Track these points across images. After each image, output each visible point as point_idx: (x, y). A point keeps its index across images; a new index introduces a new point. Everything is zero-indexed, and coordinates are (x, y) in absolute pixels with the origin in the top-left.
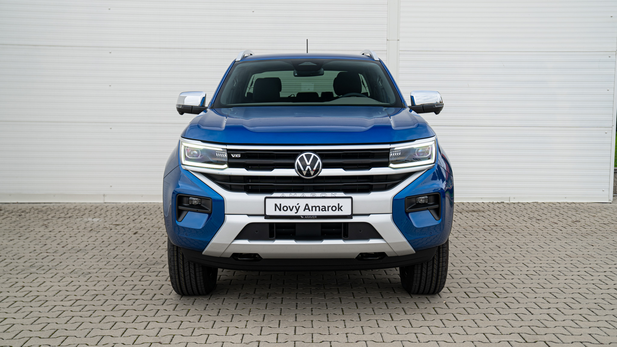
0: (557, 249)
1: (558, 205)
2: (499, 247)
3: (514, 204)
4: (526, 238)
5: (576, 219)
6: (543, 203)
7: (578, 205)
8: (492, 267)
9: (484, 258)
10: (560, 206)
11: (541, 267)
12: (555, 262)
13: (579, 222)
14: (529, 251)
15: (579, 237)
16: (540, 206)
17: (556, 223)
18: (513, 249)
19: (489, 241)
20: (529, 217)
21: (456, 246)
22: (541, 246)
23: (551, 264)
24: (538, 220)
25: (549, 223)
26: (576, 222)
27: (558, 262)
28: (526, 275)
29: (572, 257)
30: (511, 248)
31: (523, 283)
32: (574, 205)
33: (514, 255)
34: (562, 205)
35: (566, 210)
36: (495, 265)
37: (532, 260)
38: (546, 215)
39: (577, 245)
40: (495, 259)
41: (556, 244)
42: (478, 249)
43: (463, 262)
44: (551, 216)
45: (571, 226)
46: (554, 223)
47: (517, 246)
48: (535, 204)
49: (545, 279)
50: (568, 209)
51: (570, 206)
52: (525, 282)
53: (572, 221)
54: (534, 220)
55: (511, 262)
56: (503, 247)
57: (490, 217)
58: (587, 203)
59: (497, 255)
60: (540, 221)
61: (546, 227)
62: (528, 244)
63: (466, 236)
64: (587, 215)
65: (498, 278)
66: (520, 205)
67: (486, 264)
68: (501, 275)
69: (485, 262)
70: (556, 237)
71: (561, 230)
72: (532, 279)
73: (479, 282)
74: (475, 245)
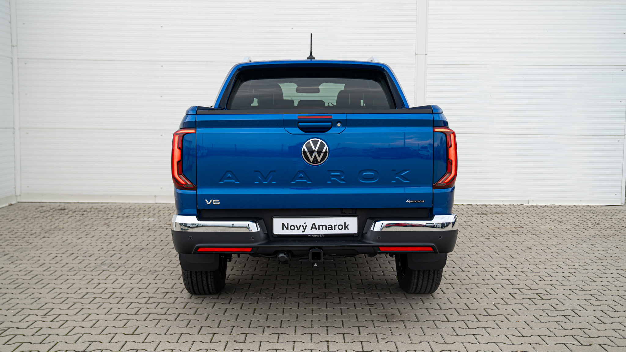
0: (585, 250)
1: (574, 207)
2: (530, 249)
3: (533, 206)
4: (553, 240)
5: (595, 221)
6: (560, 205)
7: (593, 208)
8: (528, 268)
9: (519, 260)
10: (576, 208)
11: (575, 269)
12: (587, 263)
13: (599, 224)
14: (559, 253)
15: (602, 239)
16: (558, 208)
17: (577, 225)
18: (544, 250)
19: (519, 243)
20: (550, 219)
21: (490, 247)
22: (569, 248)
23: (584, 266)
24: (560, 222)
25: (571, 225)
26: (595, 224)
27: (590, 264)
28: (563, 276)
29: (602, 259)
30: (541, 250)
31: (562, 285)
32: (589, 208)
33: (547, 257)
34: (578, 208)
35: (583, 212)
36: (531, 266)
37: (564, 262)
38: (565, 217)
39: (603, 247)
40: (529, 261)
41: (583, 246)
42: (511, 251)
43: (500, 263)
44: (570, 218)
45: (592, 229)
46: (575, 226)
47: (547, 247)
48: (553, 207)
49: (582, 281)
50: (585, 212)
51: (586, 209)
52: (564, 284)
53: (591, 223)
54: (556, 222)
55: (545, 263)
56: (534, 248)
57: (514, 219)
58: (601, 206)
59: (530, 257)
60: (562, 223)
61: (569, 229)
62: (557, 246)
63: (497, 237)
64: (604, 218)
65: (538, 279)
66: (539, 207)
67: (523, 266)
68: (539, 276)
69: (521, 264)
70: (581, 239)
71: (583, 232)
72: (570, 281)
73: (520, 283)
74: (507, 247)
